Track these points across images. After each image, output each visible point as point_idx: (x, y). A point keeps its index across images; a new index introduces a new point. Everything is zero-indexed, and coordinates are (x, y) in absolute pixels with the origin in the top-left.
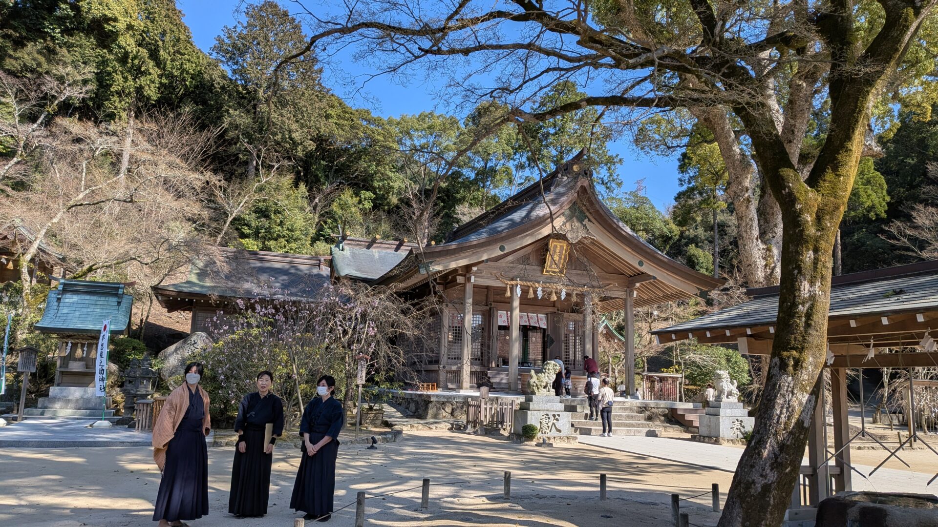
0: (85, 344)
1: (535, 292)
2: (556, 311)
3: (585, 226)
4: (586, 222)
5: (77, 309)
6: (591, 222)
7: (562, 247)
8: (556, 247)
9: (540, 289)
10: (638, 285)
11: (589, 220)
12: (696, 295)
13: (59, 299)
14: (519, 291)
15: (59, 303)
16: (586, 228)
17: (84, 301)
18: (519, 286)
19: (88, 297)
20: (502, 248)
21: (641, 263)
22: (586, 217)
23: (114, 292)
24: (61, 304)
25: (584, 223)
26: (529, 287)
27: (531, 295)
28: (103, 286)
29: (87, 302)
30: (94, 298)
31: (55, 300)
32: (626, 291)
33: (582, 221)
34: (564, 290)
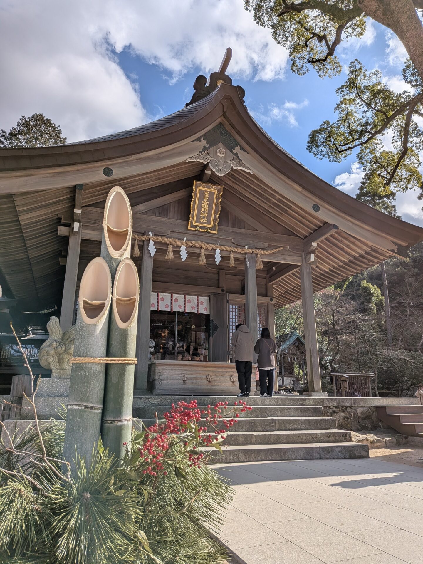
1: (177, 252)
2: (220, 291)
3: (236, 154)
4: (237, 150)
6: (245, 150)
7: (211, 194)
8: (202, 193)
9: (183, 248)
10: (314, 244)
11: (242, 149)
12: (393, 251)
14: (152, 249)
16: (238, 157)
18: (152, 243)
20: (107, 172)
21: (316, 208)
22: (237, 144)
25: (234, 151)
26: (167, 245)
27: (170, 255)
32: (301, 256)
33: (231, 149)
34: (218, 251)
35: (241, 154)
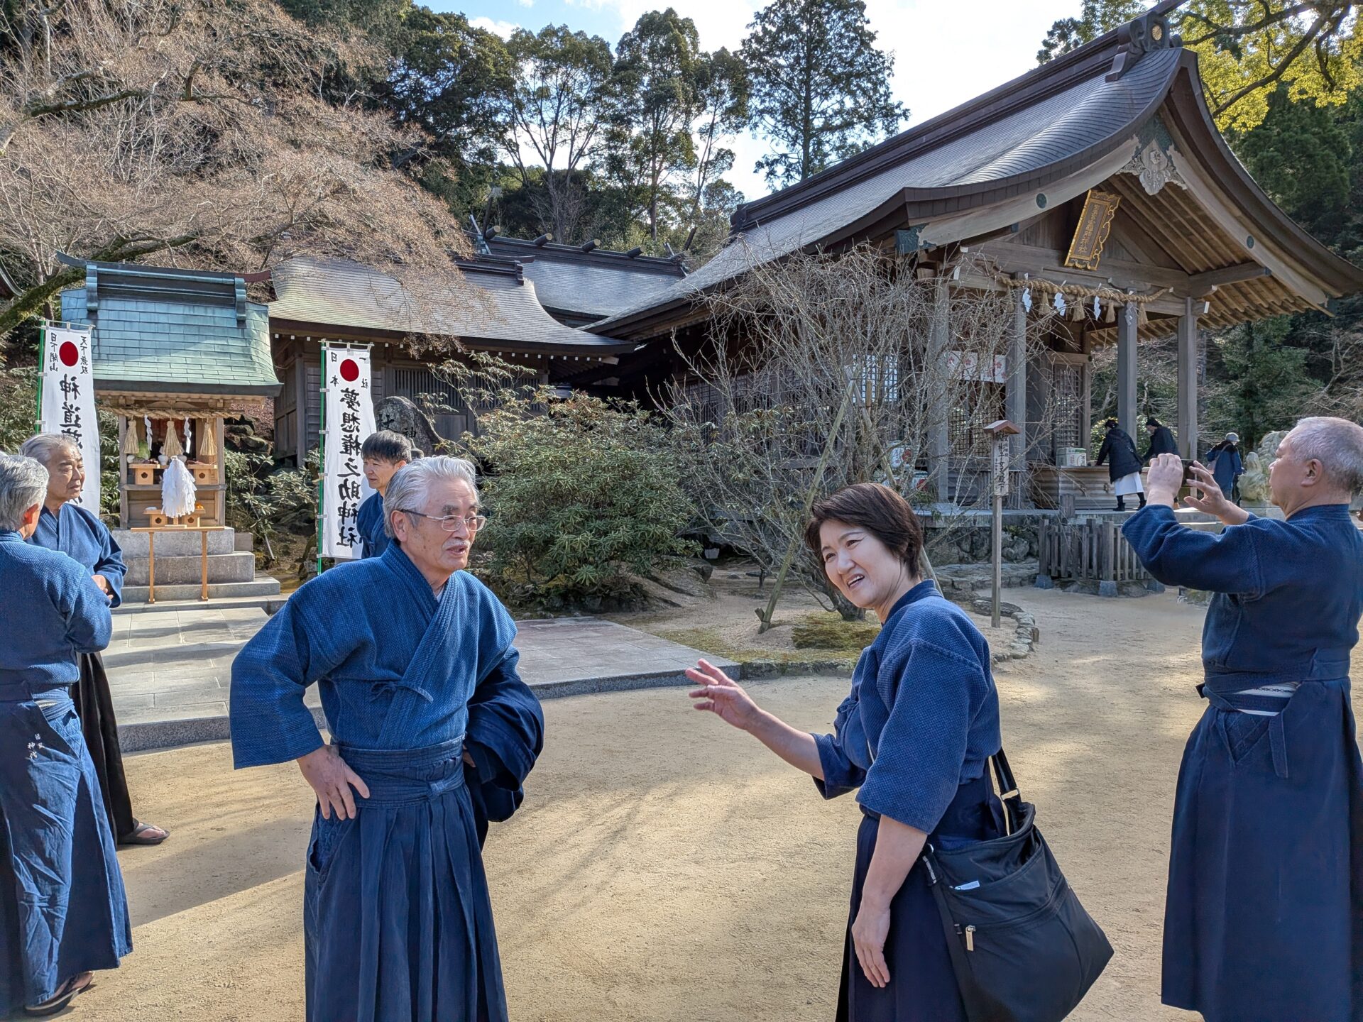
0: (183, 422)
1: (1051, 302)
3: (1170, 158)
5: (144, 336)
6: (1179, 151)
7: (1102, 209)
9: (1059, 295)
10: (1214, 288)
11: (1175, 148)
12: (1322, 305)
13: (92, 313)
14: (1027, 300)
15: (95, 321)
16: (1172, 162)
17: (155, 318)
18: (1027, 290)
19: (161, 307)
20: (1041, 201)
21: (1251, 241)
23: (222, 295)
24: (101, 324)
25: (1169, 153)
26: (1043, 291)
27: (1046, 309)
28: (195, 282)
29: (163, 319)
30: (180, 309)
31: (84, 314)
32: (1186, 303)
33: (1165, 149)
34: (1097, 299)
35: (1178, 160)
